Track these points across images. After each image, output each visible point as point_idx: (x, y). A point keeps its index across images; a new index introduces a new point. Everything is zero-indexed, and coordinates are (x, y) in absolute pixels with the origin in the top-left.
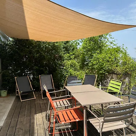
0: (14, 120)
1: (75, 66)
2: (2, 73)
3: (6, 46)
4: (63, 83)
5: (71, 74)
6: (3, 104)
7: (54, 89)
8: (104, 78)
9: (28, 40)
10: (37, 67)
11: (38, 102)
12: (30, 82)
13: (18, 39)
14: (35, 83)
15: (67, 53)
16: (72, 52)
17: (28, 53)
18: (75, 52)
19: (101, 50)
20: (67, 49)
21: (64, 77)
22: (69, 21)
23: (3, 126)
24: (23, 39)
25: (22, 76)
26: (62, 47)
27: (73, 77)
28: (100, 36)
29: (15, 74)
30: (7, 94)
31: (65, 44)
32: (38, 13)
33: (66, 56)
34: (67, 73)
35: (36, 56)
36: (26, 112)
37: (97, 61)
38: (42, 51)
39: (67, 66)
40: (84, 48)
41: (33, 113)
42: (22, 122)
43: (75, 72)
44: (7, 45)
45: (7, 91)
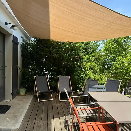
0: (31, 123)
1: (94, 69)
2: (22, 71)
3: (28, 46)
4: (80, 86)
5: (90, 77)
6: (21, 102)
7: (72, 92)
8: (129, 84)
9: (49, 40)
10: (56, 68)
11: (56, 104)
12: (48, 82)
13: (39, 39)
14: (53, 83)
15: (86, 54)
16: (92, 54)
17: (48, 53)
18: (96, 54)
19: (125, 53)
20: (87, 51)
21: (83, 79)
22: (96, 19)
23: (19, 128)
24: (44, 39)
25: (40, 76)
26: (82, 48)
27: (92, 80)
28: (125, 38)
29: (34, 73)
30: (26, 92)
31: (85, 45)
32: (64, 9)
33: (85, 58)
34: (86, 75)
35: (56, 57)
36: (43, 114)
37: (121, 65)
38: (62, 51)
39: (87, 68)
40: (106, 50)
41: (50, 117)
42: (39, 126)
43: (95, 75)
44: (29, 44)
45: (25, 90)
